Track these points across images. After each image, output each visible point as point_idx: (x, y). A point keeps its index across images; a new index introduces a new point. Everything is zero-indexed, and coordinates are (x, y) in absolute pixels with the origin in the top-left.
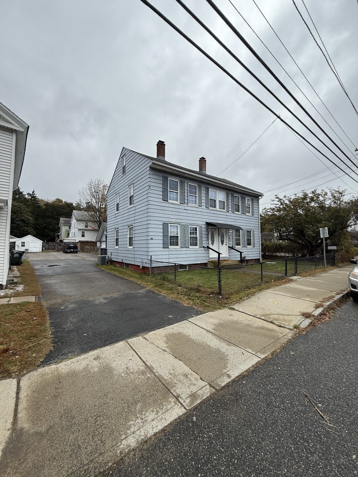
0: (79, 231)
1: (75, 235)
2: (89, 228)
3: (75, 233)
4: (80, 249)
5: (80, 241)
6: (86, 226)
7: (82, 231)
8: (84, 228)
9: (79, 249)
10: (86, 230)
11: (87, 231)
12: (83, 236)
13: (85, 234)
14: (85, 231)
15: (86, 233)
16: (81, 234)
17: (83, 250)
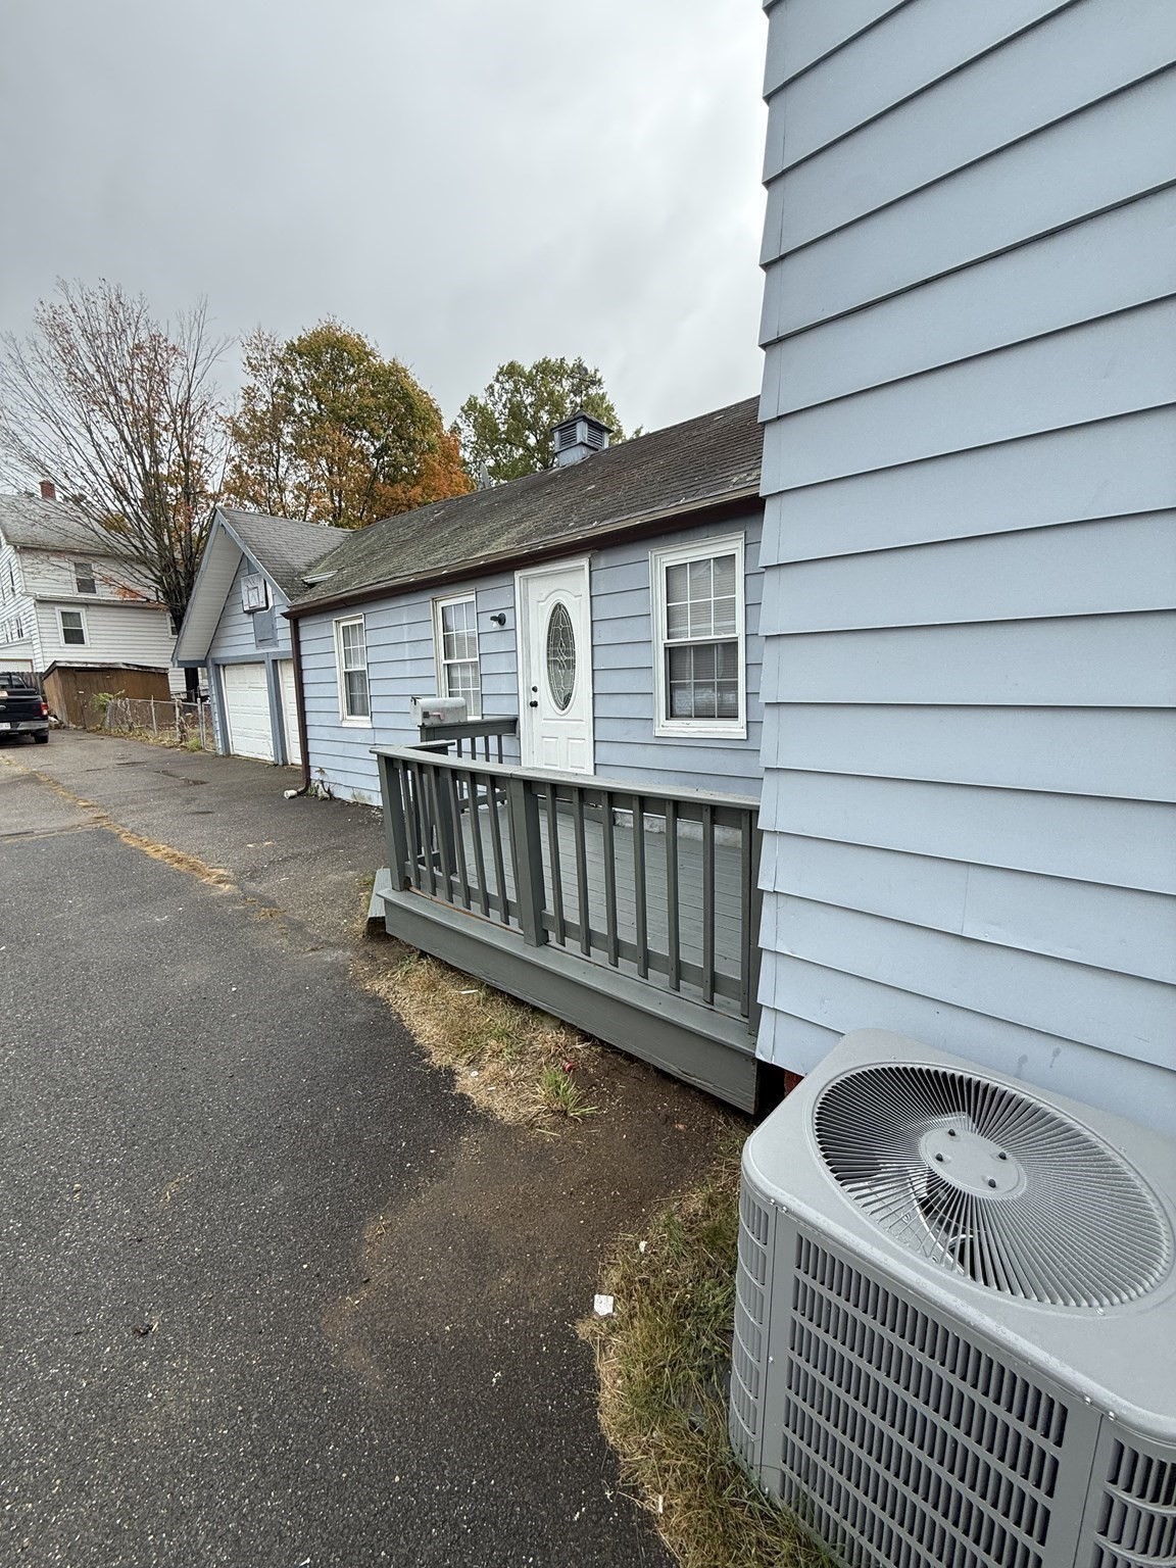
0: (46, 611)
1: (20, 633)
2: (104, 593)
3: (18, 621)
4: (68, 713)
5: (54, 668)
6: (86, 585)
7: (59, 609)
8: (71, 592)
9: (57, 711)
10: (86, 604)
11: (93, 611)
12: (74, 636)
13: (84, 627)
14: (82, 611)
15: (88, 621)
16: (61, 628)
17: (83, 719)
